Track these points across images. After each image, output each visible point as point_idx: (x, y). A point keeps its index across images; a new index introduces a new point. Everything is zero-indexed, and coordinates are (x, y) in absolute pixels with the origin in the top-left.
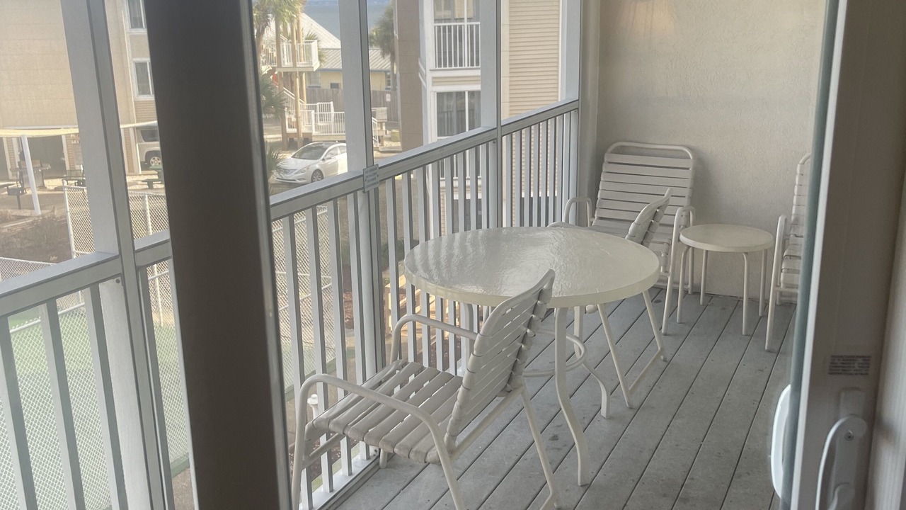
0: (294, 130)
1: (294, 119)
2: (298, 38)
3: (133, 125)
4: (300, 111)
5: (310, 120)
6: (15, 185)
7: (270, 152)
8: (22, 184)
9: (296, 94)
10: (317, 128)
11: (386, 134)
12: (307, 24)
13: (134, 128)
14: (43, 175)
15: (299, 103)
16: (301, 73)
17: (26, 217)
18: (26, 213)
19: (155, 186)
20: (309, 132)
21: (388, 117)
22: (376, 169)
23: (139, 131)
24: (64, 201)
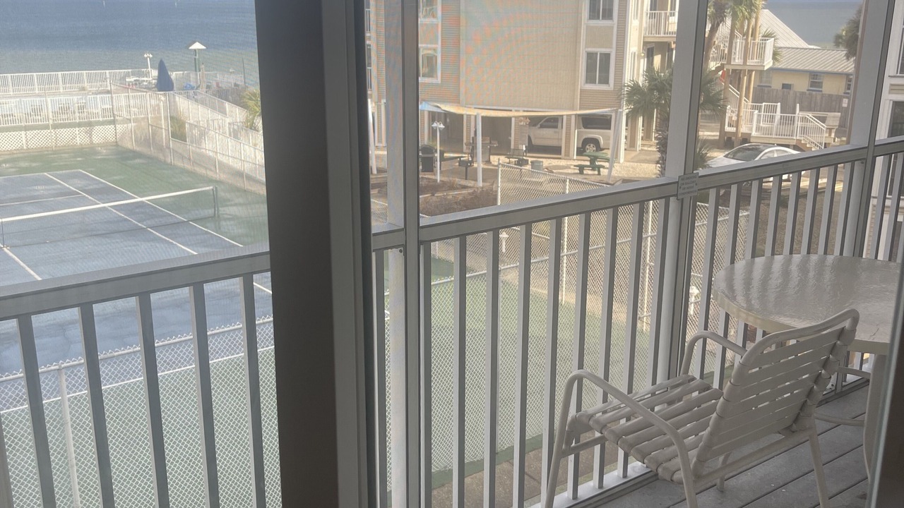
0: (733, 130)
1: (734, 118)
2: (753, 35)
3: (575, 113)
4: (743, 110)
5: (751, 121)
6: (466, 157)
7: (700, 149)
8: (472, 157)
9: (741, 92)
10: (758, 129)
11: (834, 141)
12: (767, 20)
13: (576, 115)
14: (490, 151)
15: (743, 101)
16: (750, 72)
17: (470, 187)
18: (470, 183)
19: (585, 172)
20: (749, 132)
21: (840, 123)
22: (695, 177)
23: (580, 118)
24: (497, 176)
